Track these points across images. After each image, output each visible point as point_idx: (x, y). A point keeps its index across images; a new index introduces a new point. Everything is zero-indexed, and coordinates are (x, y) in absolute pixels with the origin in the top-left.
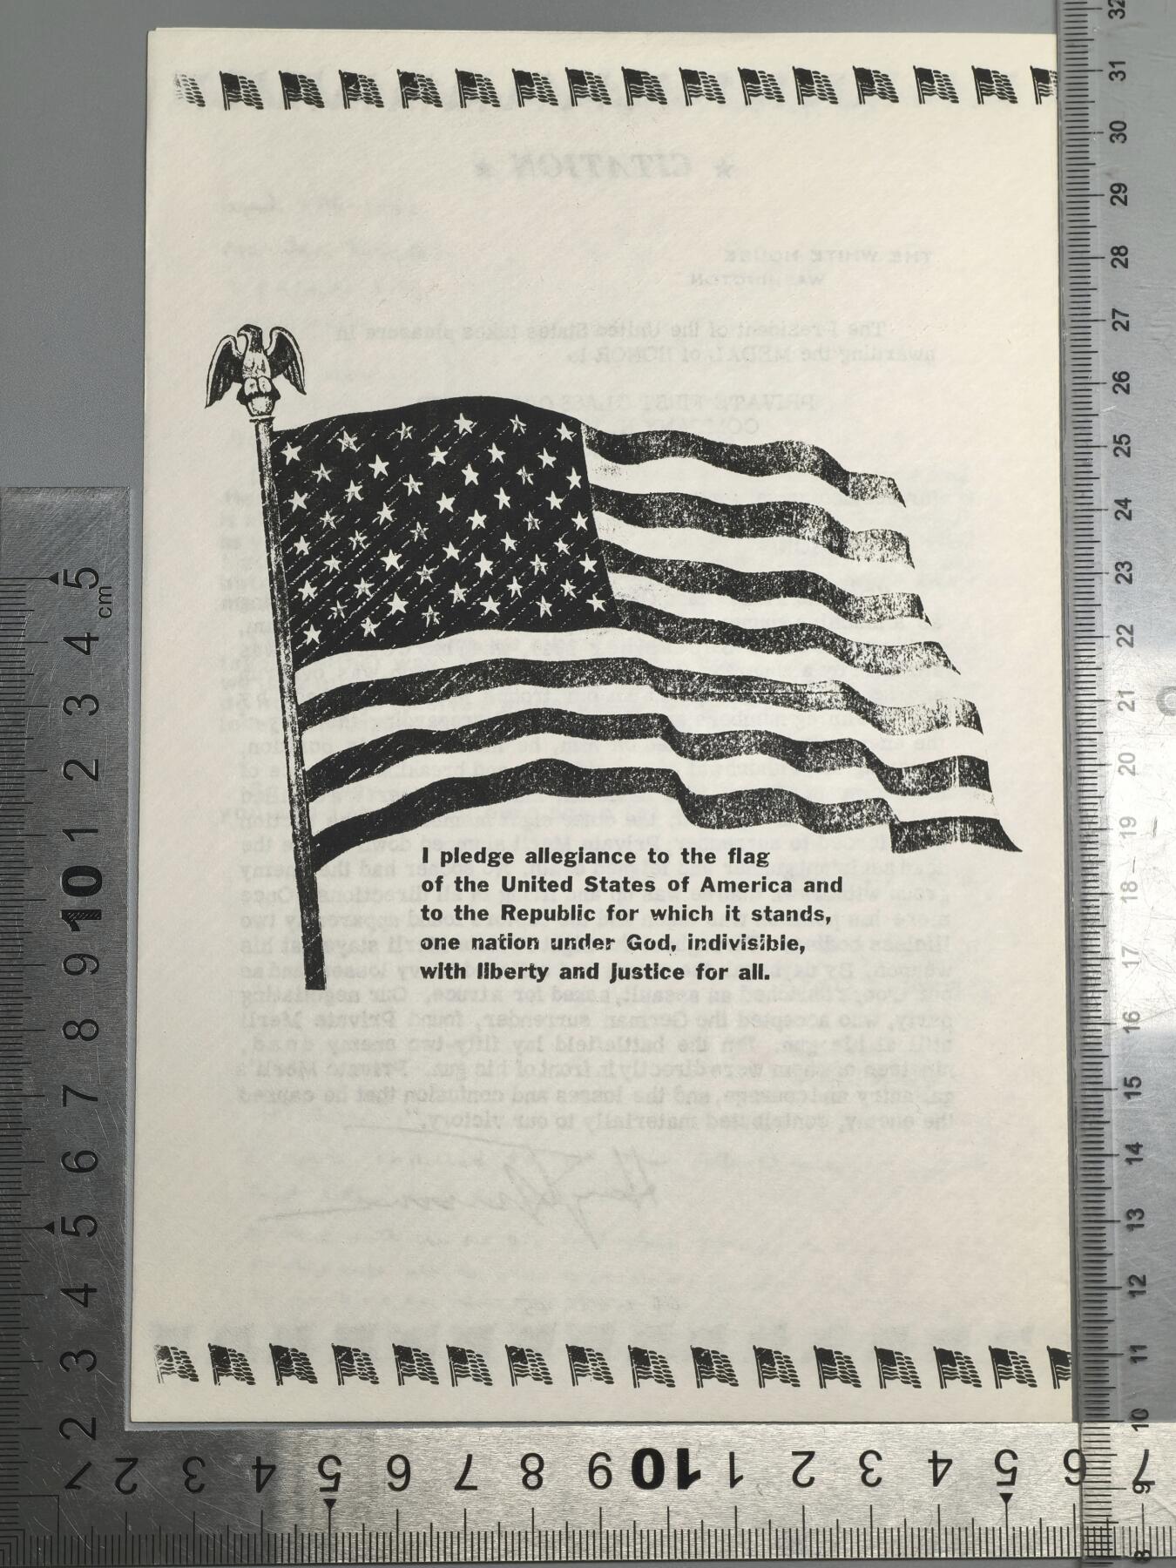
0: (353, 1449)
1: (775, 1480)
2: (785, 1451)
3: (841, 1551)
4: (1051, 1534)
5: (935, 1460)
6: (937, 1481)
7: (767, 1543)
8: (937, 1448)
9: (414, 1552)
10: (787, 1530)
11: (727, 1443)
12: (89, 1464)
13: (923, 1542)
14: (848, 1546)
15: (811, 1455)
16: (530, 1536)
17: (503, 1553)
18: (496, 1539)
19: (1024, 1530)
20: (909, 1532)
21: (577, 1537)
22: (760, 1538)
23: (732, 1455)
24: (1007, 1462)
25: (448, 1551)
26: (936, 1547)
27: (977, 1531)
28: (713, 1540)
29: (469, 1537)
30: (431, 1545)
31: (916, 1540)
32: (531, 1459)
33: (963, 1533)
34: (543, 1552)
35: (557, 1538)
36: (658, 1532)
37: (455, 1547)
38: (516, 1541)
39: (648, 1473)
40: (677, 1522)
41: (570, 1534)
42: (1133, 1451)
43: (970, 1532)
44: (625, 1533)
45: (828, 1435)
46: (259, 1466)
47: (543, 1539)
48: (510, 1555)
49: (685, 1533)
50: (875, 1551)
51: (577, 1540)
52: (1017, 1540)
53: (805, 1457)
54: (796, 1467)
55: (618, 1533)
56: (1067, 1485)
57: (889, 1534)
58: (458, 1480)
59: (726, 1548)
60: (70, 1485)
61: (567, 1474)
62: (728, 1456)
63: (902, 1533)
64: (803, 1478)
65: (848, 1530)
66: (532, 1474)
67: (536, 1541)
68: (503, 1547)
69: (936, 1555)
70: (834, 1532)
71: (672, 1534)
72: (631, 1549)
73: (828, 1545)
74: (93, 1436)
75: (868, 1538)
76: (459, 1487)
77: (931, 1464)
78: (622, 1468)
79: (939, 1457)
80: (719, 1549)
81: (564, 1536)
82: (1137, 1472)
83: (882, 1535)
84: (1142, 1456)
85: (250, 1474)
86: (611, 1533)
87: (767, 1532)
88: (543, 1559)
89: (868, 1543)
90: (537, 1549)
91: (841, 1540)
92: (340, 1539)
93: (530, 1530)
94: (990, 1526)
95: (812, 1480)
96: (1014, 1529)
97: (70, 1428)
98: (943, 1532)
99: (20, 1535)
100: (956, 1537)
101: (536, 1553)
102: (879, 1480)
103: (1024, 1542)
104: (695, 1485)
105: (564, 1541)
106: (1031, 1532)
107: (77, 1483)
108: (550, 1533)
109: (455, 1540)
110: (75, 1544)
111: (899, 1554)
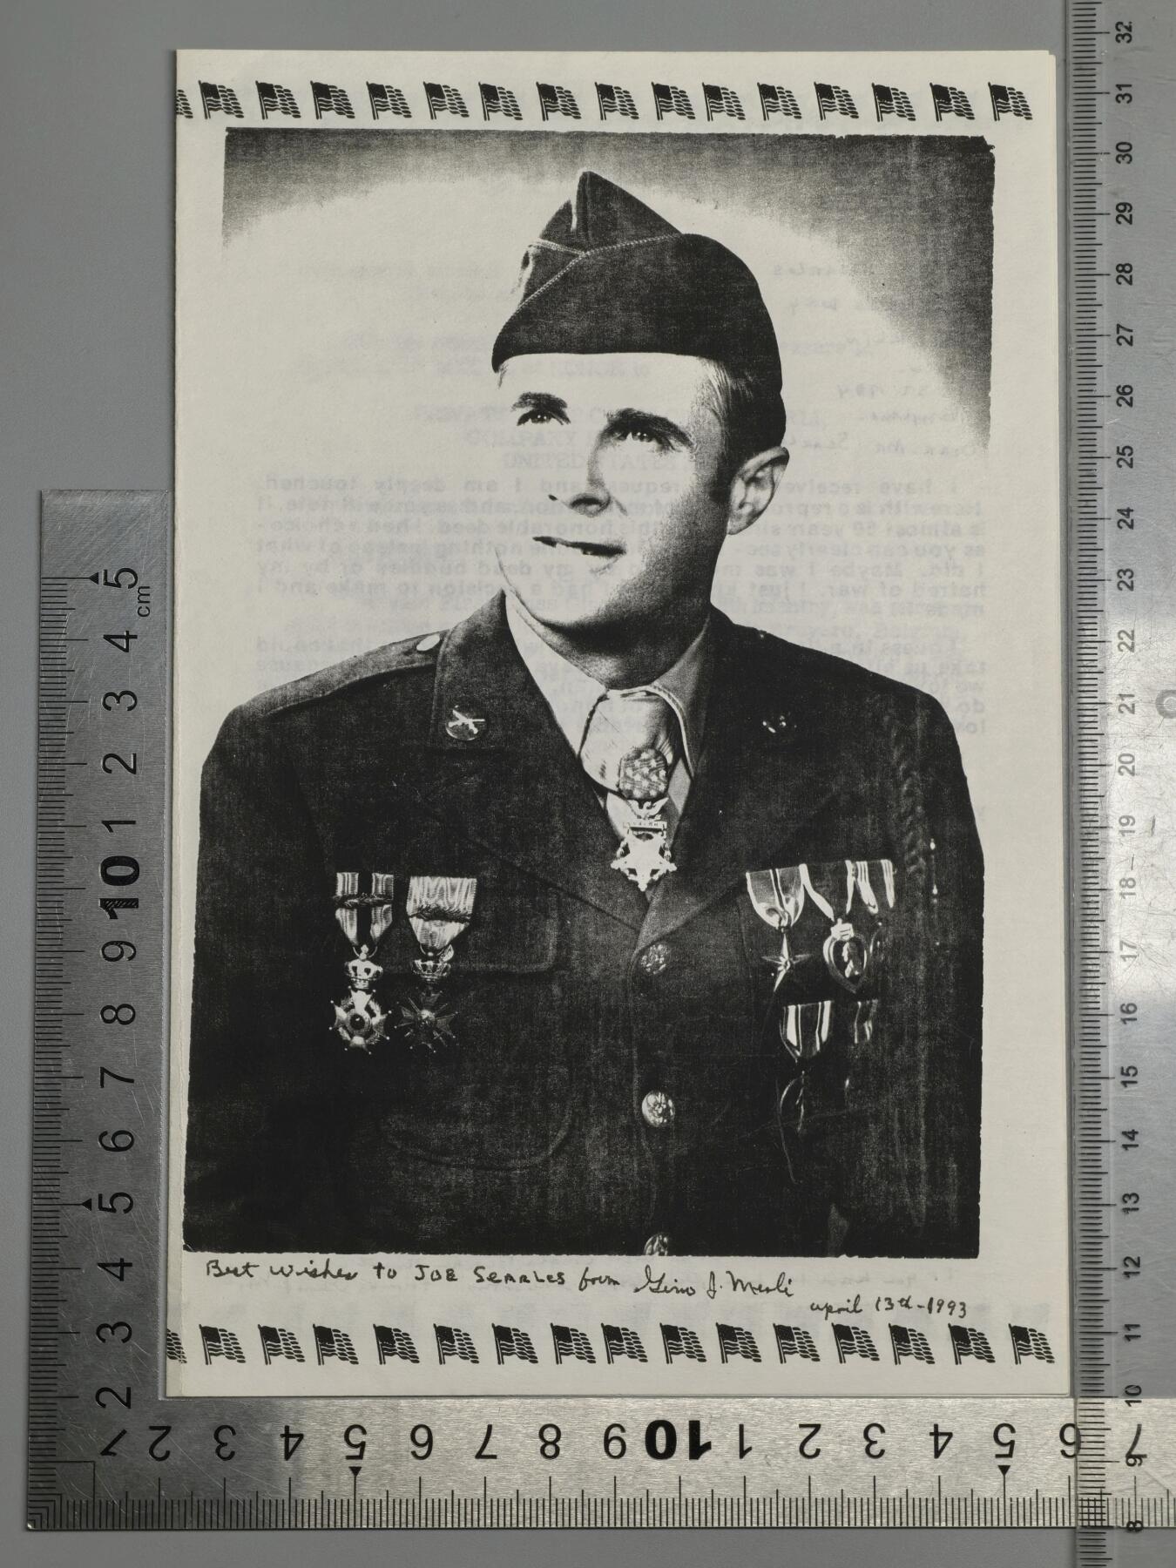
0: (378, 1420)
1: (783, 1452)
2: (792, 1423)
3: (846, 1520)
4: (1047, 1505)
5: (936, 1434)
6: (937, 1453)
7: (774, 1512)
8: (939, 1422)
9: (436, 1518)
10: (794, 1500)
11: (737, 1415)
12: (124, 1432)
13: (924, 1512)
14: (852, 1515)
15: (817, 1427)
16: (547, 1504)
17: (521, 1519)
18: (514, 1506)
19: (1021, 1500)
20: (911, 1502)
21: (592, 1504)
22: (768, 1507)
23: (741, 1427)
24: (1005, 1435)
25: (469, 1517)
26: (937, 1517)
27: (975, 1502)
28: (722, 1509)
29: (489, 1504)
30: (453, 1512)
31: (917, 1510)
32: (549, 1429)
33: (962, 1504)
34: (560, 1519)
35: (573, 1505)
36: (670, 1500)
37: (475, 1513)
38: (534, 1508)
39: (661, 1445)
40: (688, 1491)
41: (586, 1502)
42: (1126, 1425)
43: (969, 1503)
44: (638, 1501)
45: (834, 1408)
46: (287, 1435)
47: (560, 1506)
48: (528, 1522)
49: (696, 1502)
50: (878, 1521)
51: (592, 1508)
52: (1015, 1510)
53: (812, 1430)
54: (803, 1439)
55: (631, 1501)
56: (1062, 1458)
57: (891, 1504)
58: (478, 1450)
59: (735, 1516)
60: (106, 1452)
61: (583, 1443)
62: (737, 1428)
63: (904, 1503)
64: (809, 1450)
65: (852, 1500)
66: (550, 1443)
67: (553, 1508)
68: (521, 1513)
69: (937, 1524)
70: (839, 1501)
71: (683, 1502)
72: (644, 1517)
73: (833, 1513)
74: (128, 1404)
75: (871, 1507)
76: (479, 1456)
77: (933, 1437)
78: (635, 1440)
79: (940, 1430)
80: (729, 1517)
81: (579, 1504)
82: (1130, 1445)
83: (885, 1505)
84: (1135, 1430)
85: (281, 1444)
86: (625, 1501)
87: (774, 1501)
88: (560, 1525)
89: (872, 1512)
90: (554, 1517)
91: (846, 1509)
92: (365, 1505)
93: (547, 1498)
94: (988, 1496)
95: (818, 1452)
96: (1011, 1500)
97: (104, 1397)
98: (943, 1502)
99: (57, 1499)
100: (956, 1506)
101: (553, 1520)
102: (882, 1452)
103: (1021, 1512)
104: (706, 1456)
105: (579, 1509)
106: (1028, 1503)
107: (112, 1450)
108: (567, 1501)
109: (475, 1507)
110: (110, 1508)
111: (901, 1523)
